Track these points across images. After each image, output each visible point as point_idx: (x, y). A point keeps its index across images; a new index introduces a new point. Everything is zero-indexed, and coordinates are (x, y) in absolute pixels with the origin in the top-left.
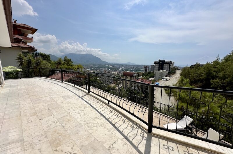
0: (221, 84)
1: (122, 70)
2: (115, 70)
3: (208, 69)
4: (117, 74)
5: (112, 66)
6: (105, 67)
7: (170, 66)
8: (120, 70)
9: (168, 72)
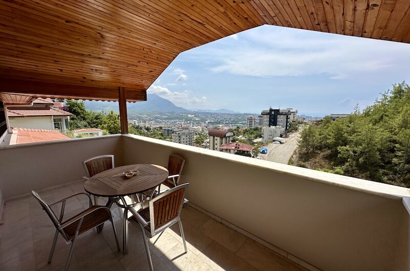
0: (352, 154)
1: (211, 123)
2: (198, 123)
3: (338, 128)
4: (201, 130)
5: (193, 116)
6: (180, 118)
7: (287, 118)
8: (207, 122)
9: (284, 129)
